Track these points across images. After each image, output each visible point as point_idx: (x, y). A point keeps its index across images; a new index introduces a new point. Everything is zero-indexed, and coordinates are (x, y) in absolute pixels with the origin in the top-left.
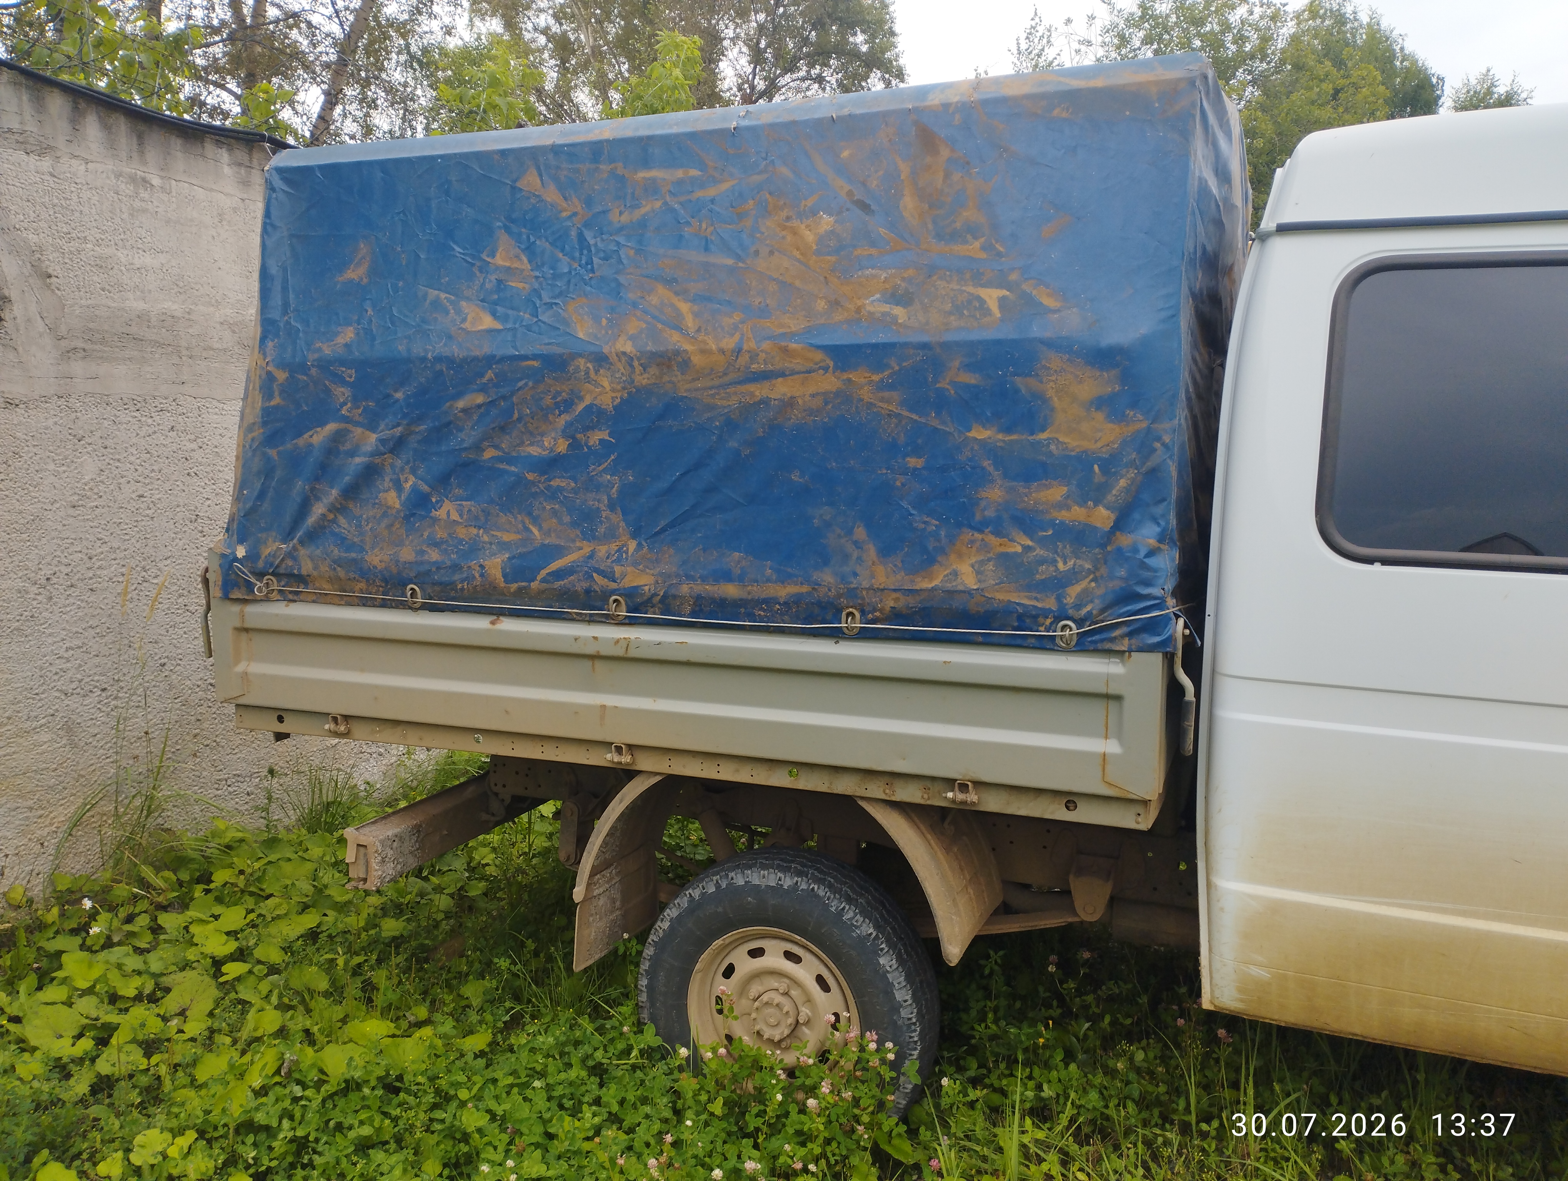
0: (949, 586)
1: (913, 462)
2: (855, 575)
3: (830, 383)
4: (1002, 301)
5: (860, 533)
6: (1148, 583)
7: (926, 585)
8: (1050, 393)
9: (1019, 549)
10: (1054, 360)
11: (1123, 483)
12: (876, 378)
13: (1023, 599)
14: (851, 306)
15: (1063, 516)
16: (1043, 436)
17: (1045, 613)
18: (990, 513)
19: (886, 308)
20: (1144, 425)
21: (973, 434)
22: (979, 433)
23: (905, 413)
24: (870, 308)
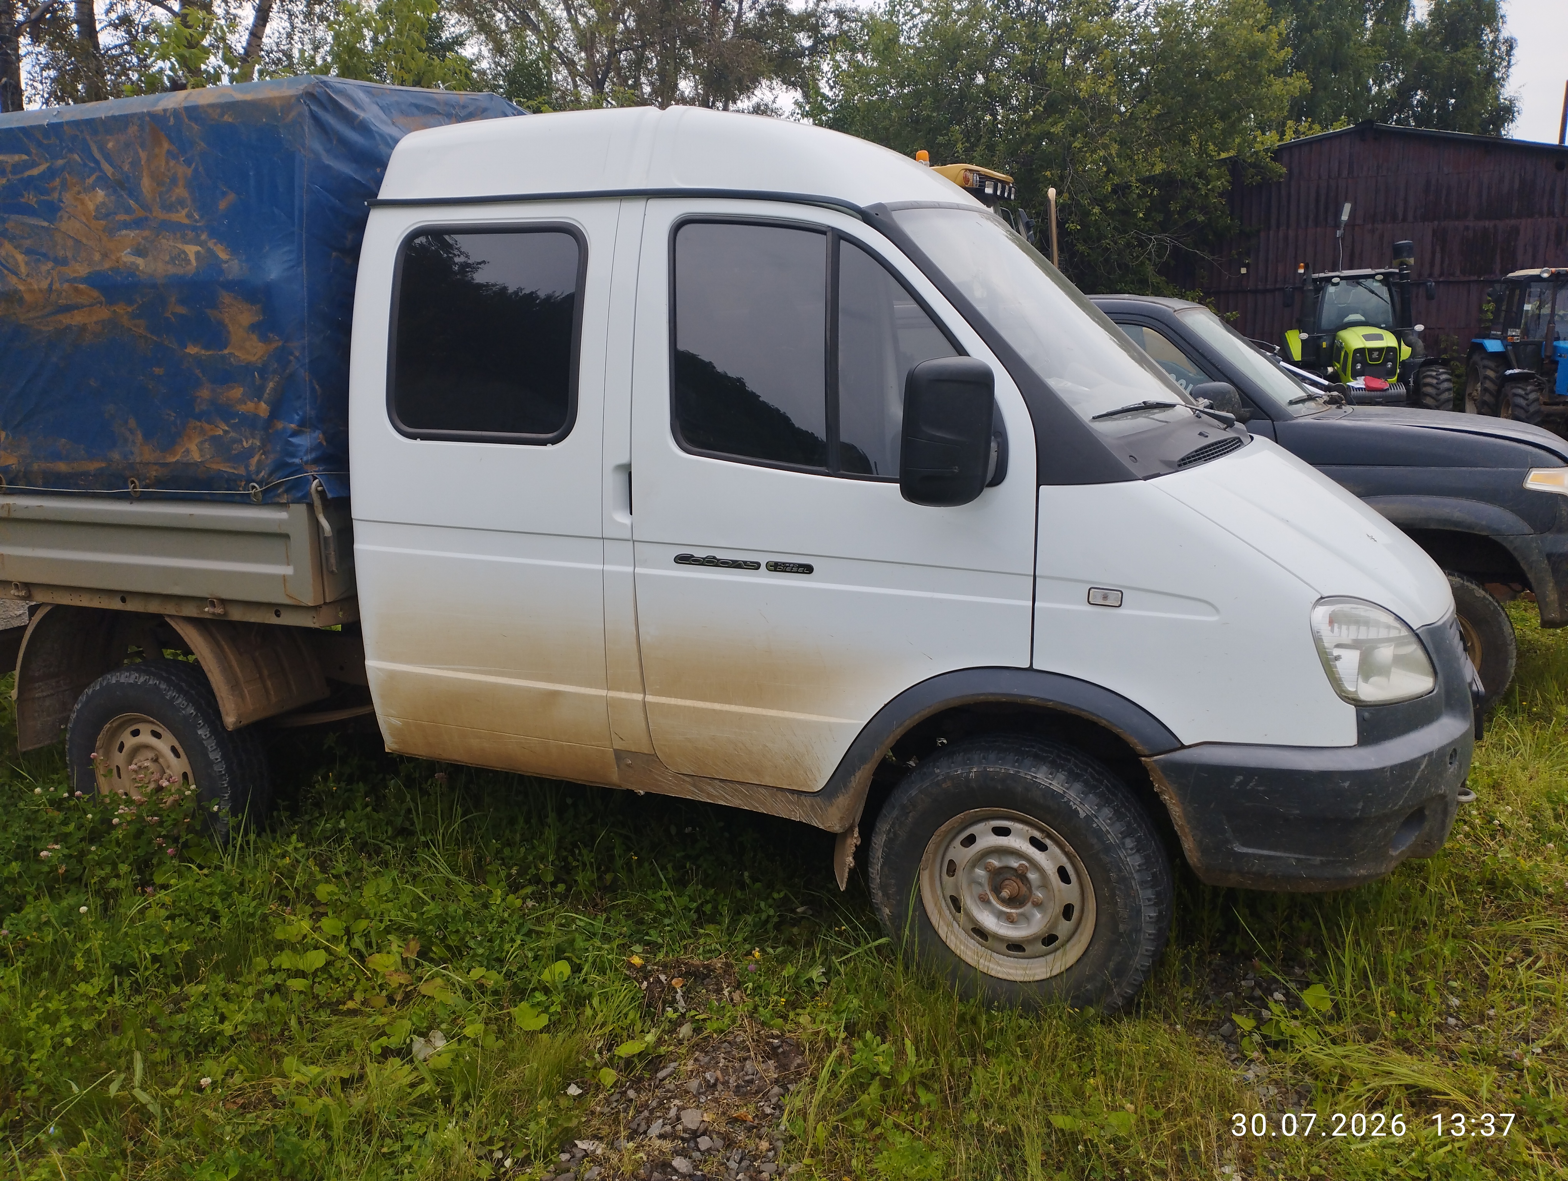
0: (185, 460)
1: (157, 371)
2: (132, 453)
3: (104, 313)
4: (197, 253)
5: (132, 423)
6: (293, 456)
7: (172, 459)
8: (227, 321)
9: (221, 433)
10: (226, 298)
11: (271, 385)
12: (130, 310)
13: (226, 468)
14: (113, 258)
15: (242, 408)
16: (226, 352)
17: (239, 477)
18: (204, 407)
19: (133, 259)
20: (280, 344)
21: (187, 351)
22: (192, 350)
23: (149, 335)
24: (125, 259)
